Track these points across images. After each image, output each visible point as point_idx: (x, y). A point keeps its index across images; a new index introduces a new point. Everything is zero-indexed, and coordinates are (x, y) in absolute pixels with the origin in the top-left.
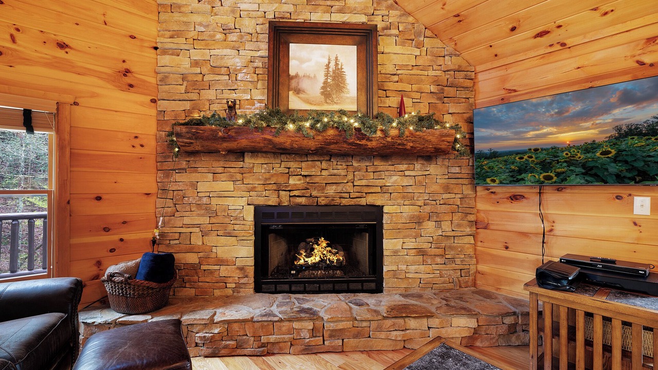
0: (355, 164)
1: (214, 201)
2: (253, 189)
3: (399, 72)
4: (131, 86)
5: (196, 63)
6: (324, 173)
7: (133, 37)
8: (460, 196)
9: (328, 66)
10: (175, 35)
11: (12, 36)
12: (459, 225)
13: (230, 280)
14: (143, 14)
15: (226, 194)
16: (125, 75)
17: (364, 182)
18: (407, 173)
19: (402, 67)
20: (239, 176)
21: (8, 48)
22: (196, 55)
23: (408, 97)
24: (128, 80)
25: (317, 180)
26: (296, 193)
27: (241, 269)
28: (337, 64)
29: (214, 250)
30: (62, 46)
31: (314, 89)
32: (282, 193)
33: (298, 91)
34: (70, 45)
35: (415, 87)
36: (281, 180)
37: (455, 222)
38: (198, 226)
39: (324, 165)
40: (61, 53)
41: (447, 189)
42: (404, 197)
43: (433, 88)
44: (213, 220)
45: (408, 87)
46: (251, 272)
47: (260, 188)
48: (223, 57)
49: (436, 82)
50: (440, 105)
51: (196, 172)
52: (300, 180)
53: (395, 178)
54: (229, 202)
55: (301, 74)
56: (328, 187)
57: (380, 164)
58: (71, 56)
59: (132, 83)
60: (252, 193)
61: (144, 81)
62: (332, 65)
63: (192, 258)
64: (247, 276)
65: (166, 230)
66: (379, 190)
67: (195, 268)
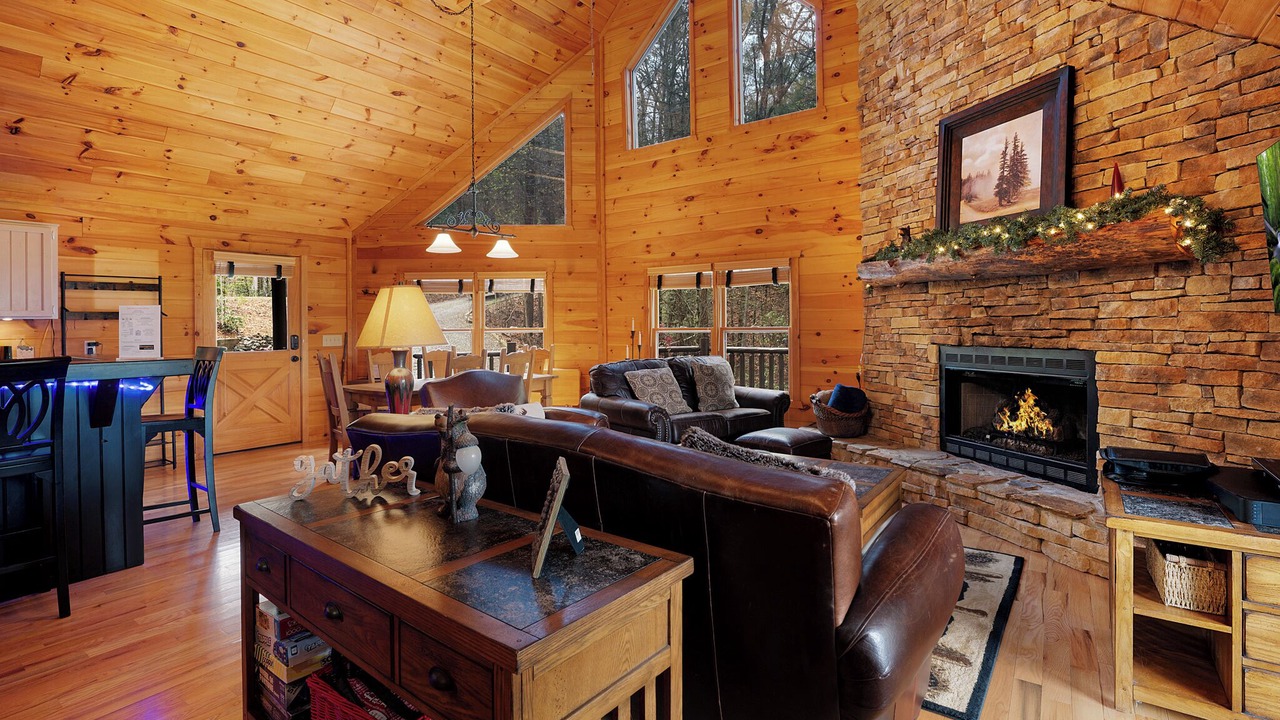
0: (1052, 286)
1: (904, 339)
2: (935, 325)
3: (1116, 124)
4: (840, 229)
5: (887, 191)
6: (1011, 302)
7: (840, 183)
8: (1256, 337)
9: (1004, 153)
10: (872, 165)
11: (767, 216)
12: (1258, 398)
13: (916, 429)
14: (848, 157)
15: (912, 331)
16: (835, 221)
17: (1062, 314)
18: (1134, 296)
19: (1122, 114)
20: (922, 311)
21: (766, 226)
22: (886, 182)
23: (1138, 160)
24: (838, 225)
25: (1000, 312)
26: (977, 330)
27: (926, 418)
28: (1016, 147)
29: (903, 393)
30: (793, 212)
31: (986, 191)
32: (964, 330)
33: (970, 198)
34: (798, 209)
35: (1149, 140)
36: (963, 314)
37: (1248, 391)
38: (890, 365)
39: (1009, 291)
40: (792, 219)
41: (1223, 322)
42: (1131, 338)
43: (1188, 131)
44: (903, 360)
45: (1135, 145)
46: (936, 423)
47: (941, 324)
48: (905, 177)
49: (1194, 116)
50: (1204, 159)
51: (889, 307)
52: (981, 313)
53: (1114, 305)
54: (915, 340)
55: (973, 175)
56: (1016, 322)
57: (1088, 284)
58: (799, 218)
59: (841, 226)
60: (936, 330)
61: (851, 221)
62: (1010, 151)
63: (886, 399)
64: (931, 428)
65: (869, 367)
66: (1088, 325)
67: (889, 409)
